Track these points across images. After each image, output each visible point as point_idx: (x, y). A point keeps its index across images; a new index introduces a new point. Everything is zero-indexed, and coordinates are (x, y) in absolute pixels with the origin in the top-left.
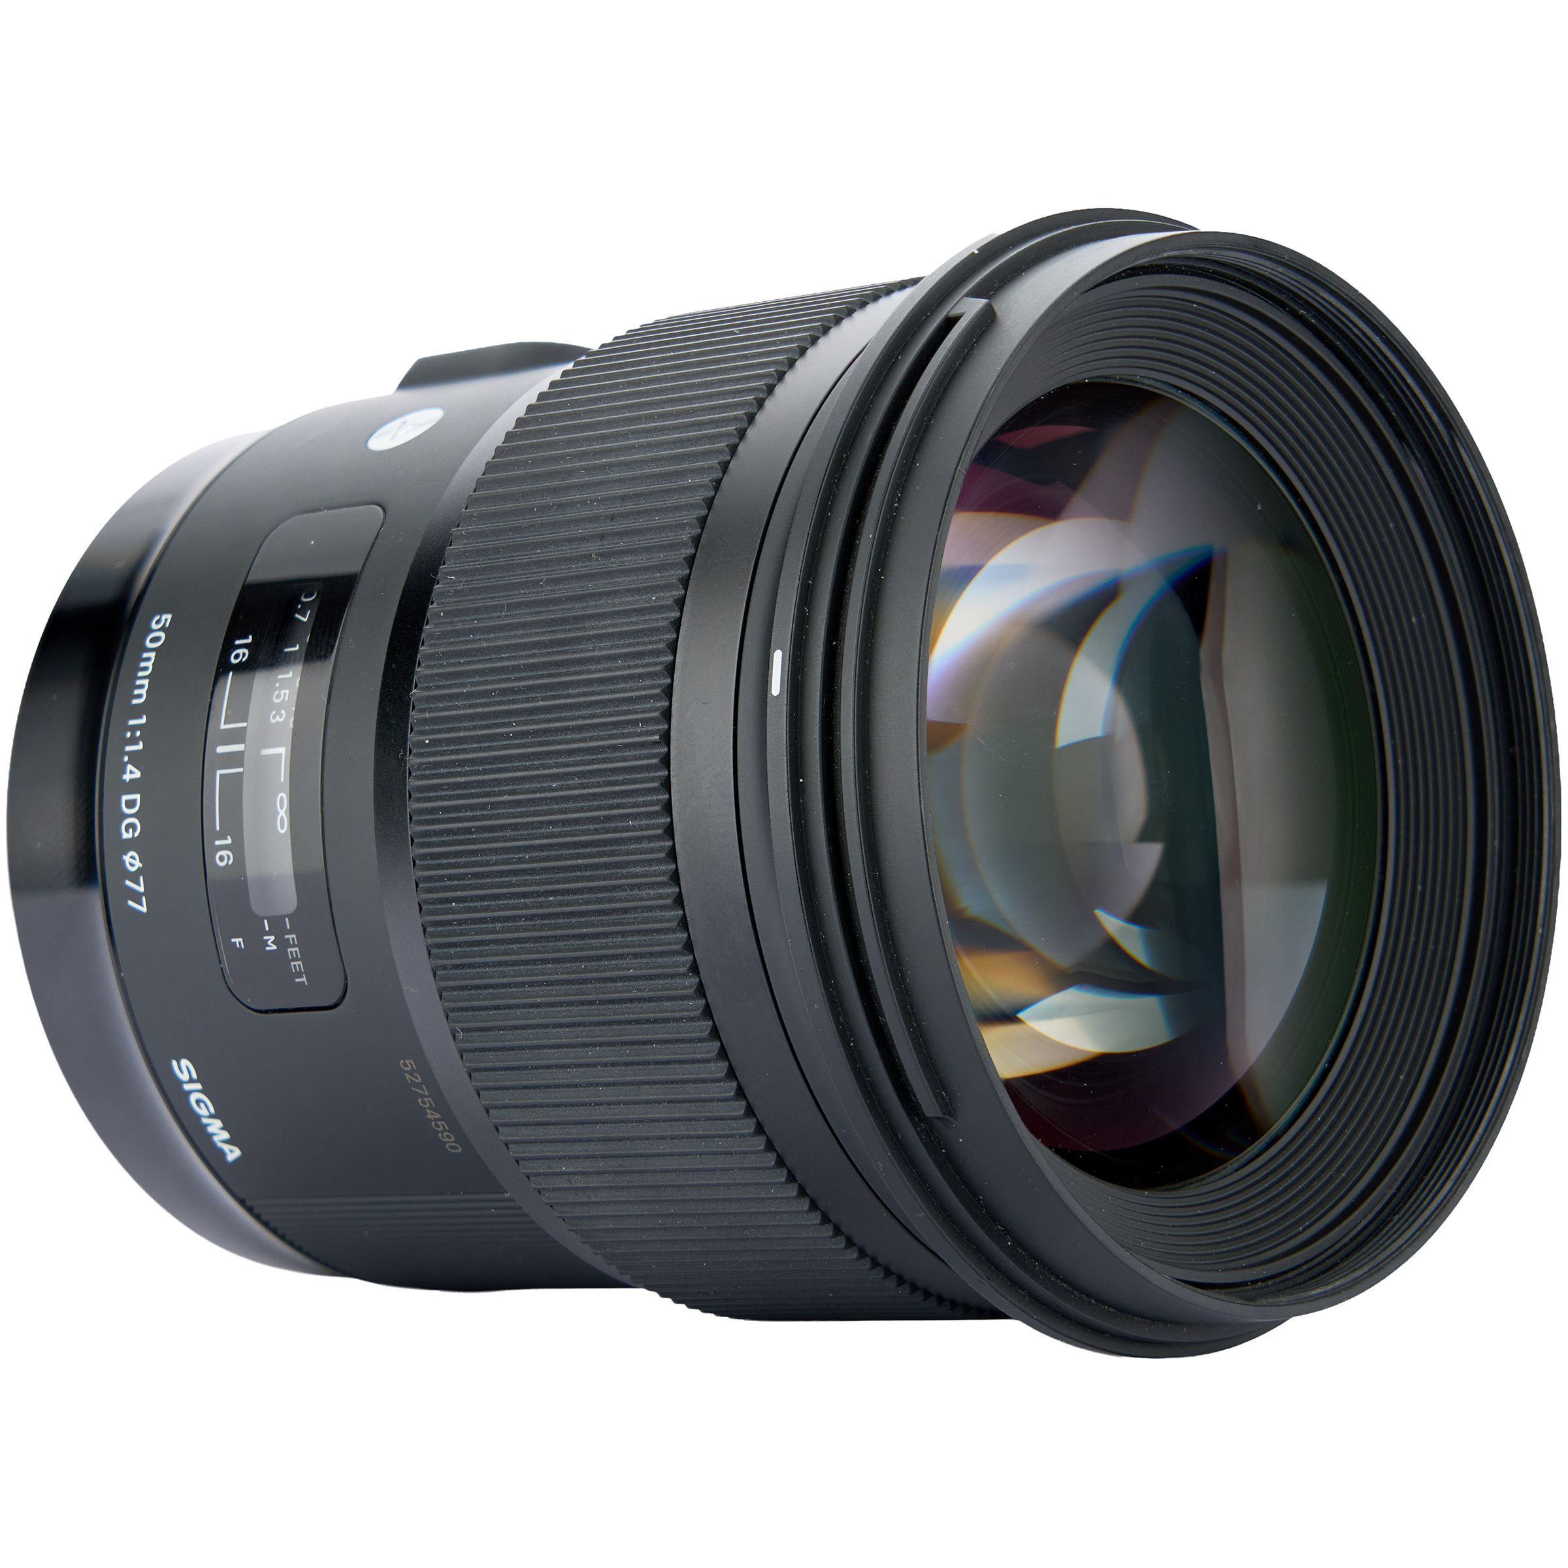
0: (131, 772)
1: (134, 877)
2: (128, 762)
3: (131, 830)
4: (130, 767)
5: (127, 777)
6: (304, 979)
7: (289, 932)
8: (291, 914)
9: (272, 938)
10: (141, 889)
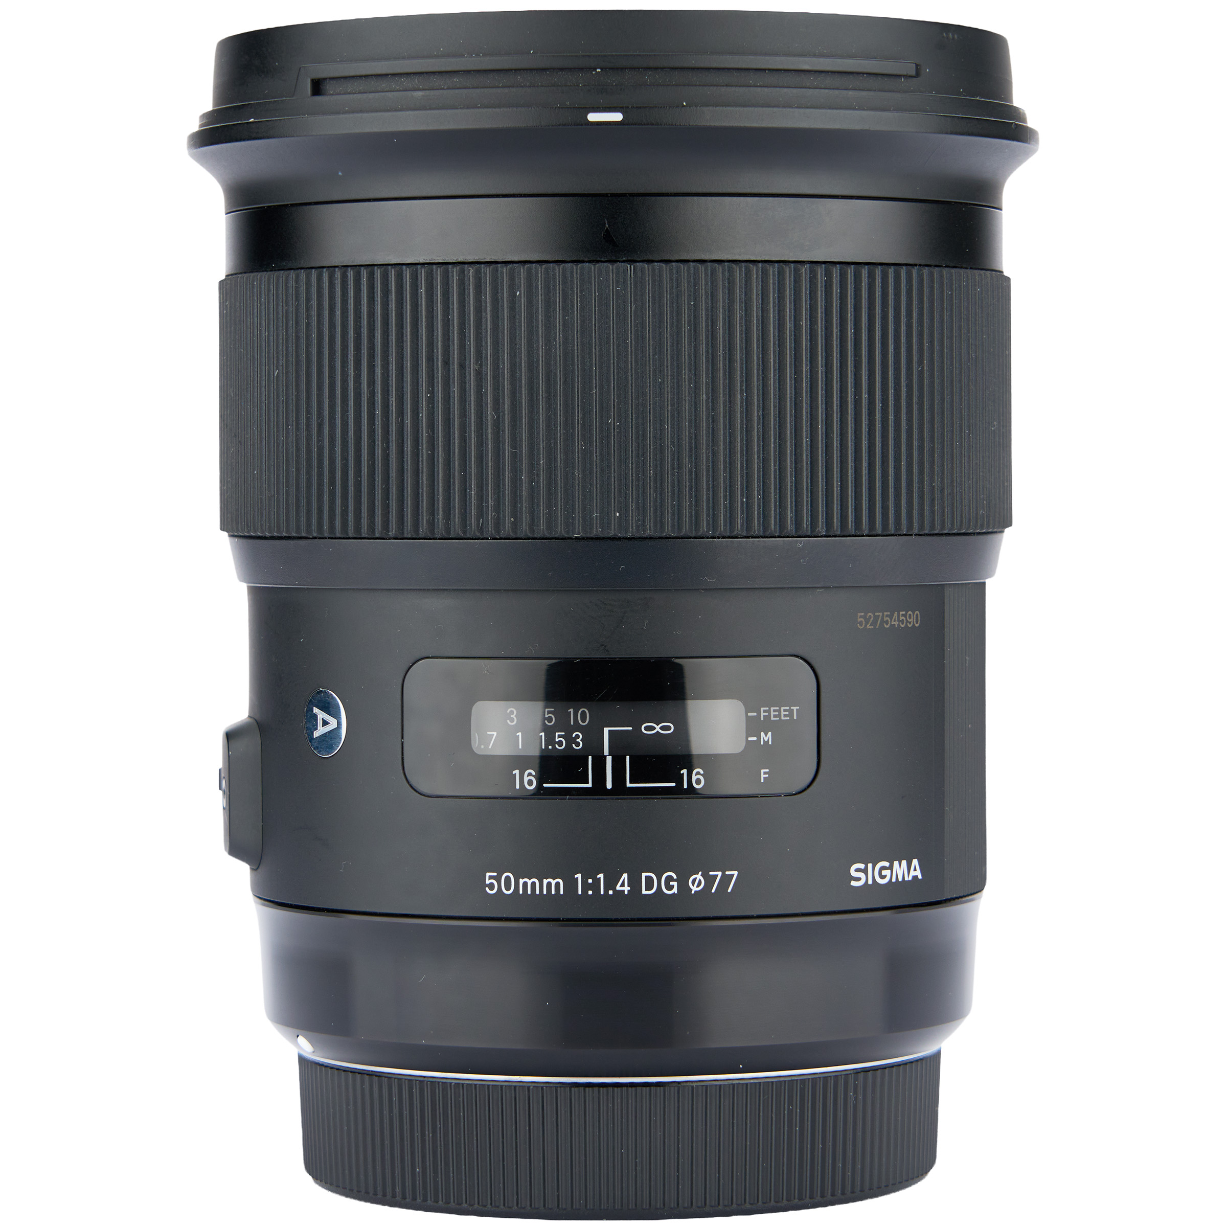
0: (623, 885)
1: (710, 880)
2: (614, 889)
3: (672, 883)
4: (618, 888)
5: (626, 889)
6: (795, 708)
7: (759, 714)
8: (746, 709)
9: (762, 734)
10: (720, 874)
